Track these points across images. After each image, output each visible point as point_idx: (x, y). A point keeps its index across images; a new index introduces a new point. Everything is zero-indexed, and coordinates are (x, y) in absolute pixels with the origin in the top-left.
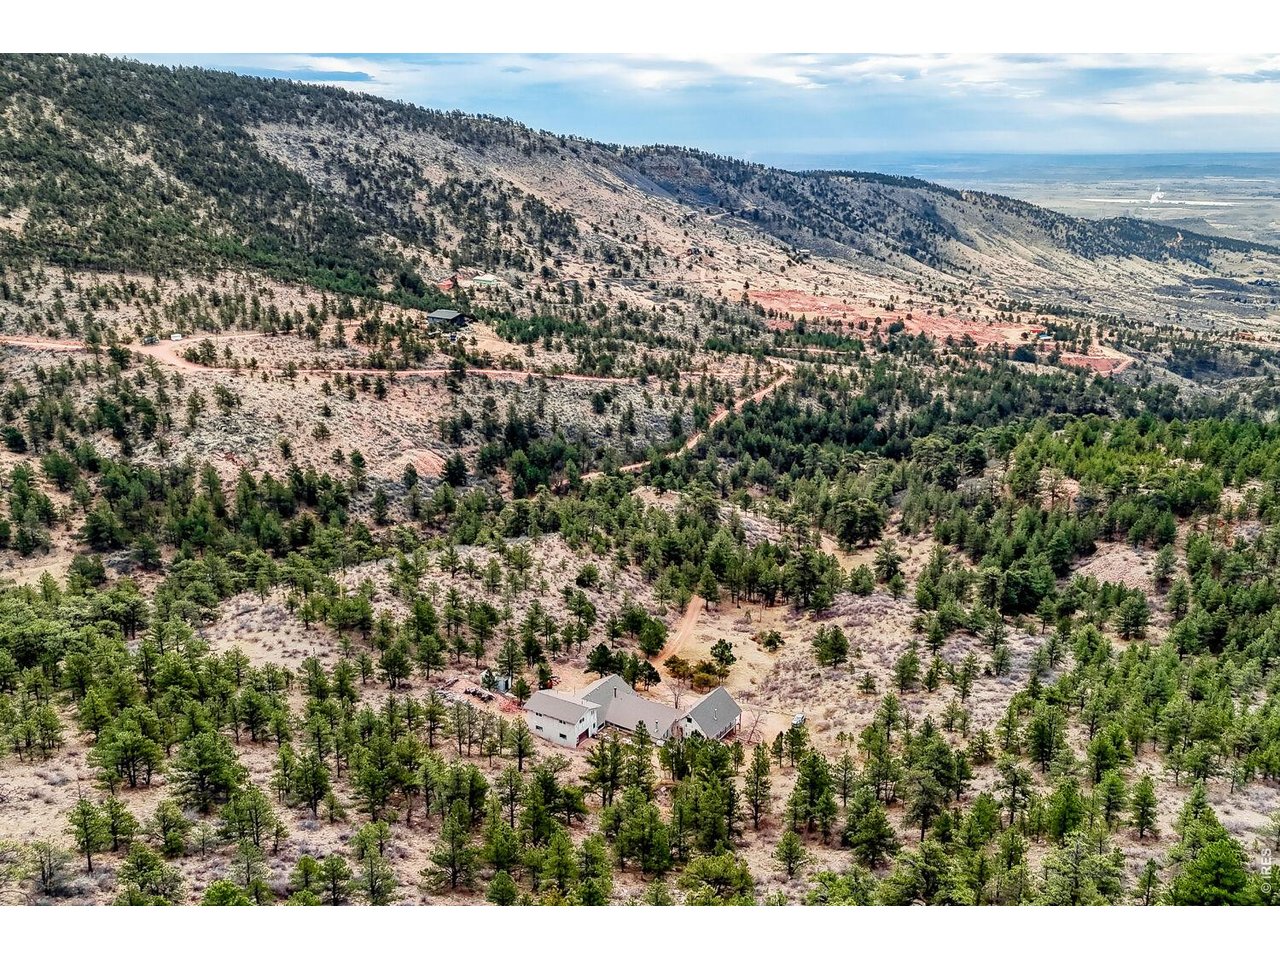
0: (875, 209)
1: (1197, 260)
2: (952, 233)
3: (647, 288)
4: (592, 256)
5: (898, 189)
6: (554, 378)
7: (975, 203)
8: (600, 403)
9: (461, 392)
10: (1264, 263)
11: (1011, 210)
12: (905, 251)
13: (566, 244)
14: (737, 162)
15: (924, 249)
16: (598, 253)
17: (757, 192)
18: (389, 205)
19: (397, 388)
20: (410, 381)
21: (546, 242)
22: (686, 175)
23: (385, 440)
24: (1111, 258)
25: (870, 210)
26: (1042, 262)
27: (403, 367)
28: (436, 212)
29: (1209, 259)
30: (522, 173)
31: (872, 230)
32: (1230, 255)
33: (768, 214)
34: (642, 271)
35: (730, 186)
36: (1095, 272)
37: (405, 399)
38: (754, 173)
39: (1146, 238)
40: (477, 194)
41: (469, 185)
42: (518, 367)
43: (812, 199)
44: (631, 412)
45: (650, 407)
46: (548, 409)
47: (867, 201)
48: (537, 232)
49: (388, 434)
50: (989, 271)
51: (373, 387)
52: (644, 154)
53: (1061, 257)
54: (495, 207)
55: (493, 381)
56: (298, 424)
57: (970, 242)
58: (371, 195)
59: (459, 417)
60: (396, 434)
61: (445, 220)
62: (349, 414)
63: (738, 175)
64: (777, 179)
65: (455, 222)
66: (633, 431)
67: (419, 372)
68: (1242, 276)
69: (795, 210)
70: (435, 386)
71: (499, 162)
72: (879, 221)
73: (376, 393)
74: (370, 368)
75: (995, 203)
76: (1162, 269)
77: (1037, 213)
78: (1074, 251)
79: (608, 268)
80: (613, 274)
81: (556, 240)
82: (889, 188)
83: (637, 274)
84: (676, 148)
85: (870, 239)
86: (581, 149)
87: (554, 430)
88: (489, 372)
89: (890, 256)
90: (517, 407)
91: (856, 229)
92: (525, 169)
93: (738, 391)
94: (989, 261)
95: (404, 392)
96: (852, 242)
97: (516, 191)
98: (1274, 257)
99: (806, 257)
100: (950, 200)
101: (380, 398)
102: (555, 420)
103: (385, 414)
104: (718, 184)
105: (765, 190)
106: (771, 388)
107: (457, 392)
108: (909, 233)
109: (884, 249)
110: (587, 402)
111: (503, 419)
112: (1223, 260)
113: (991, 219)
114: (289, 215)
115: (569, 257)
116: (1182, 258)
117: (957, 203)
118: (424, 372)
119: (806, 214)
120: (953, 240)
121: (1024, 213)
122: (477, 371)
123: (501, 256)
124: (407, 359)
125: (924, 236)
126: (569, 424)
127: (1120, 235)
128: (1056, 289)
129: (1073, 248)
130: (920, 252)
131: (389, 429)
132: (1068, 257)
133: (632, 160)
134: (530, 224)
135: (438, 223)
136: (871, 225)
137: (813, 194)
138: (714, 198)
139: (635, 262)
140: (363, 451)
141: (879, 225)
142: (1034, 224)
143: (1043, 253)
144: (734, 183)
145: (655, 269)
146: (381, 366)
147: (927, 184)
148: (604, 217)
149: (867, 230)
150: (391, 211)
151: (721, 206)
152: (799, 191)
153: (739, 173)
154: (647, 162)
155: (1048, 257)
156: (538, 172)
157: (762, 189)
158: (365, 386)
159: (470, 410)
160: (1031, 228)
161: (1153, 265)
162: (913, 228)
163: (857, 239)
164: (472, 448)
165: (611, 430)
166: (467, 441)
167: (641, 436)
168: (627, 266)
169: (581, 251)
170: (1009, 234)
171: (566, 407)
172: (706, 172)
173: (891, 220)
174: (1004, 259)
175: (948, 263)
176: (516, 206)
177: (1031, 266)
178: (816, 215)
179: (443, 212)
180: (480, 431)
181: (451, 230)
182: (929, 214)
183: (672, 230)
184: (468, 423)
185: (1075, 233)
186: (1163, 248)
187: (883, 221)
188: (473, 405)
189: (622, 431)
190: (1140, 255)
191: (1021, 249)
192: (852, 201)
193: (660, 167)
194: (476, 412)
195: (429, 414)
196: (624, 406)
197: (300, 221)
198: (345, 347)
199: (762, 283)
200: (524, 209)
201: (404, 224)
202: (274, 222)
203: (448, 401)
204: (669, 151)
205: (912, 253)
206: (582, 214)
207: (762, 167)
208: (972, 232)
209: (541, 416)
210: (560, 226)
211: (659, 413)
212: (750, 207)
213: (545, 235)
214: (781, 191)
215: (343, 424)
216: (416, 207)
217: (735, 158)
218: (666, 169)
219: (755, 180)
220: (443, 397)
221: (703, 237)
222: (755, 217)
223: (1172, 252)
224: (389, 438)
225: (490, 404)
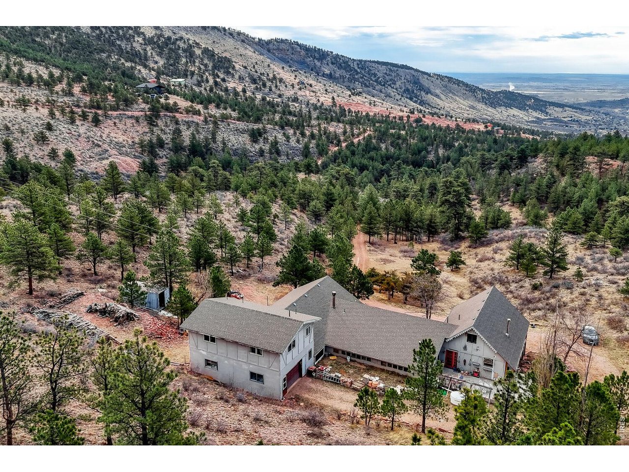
0: (390, 78)
1: (541, 111)
2: (428, 92)
3: (277, 97)
4: (243, 79)
5: (400, 69)
6: (223, 121)
7: (437, 79)
8: (255, 136)
9: (157, 125)
10: (572, 113)
11: (454, 83)
12: (407, 98)
13: (228, 73)
14: (319, 49)
15: (416, 98)
16: (247, 79)
17: (330, 64)
18: (118, 42)
19: (109, 121)
20: (120, 117)
21: (216, 71)
22: (293, 54)
23: (97, 150)
24: (503, 108)
25: (387, 78)
26: (472, 107)
27: (114, 109)
28: (148, 49)
29: (547, 110)
30: (201, 38)
31: (389, 87)
32: (556, 109)
33: (337, 75)
34: (274, 89)
35: (316, 61)
36: (497, 113)
37: (115, 128)
38: (328, 55)
39: (517, 100)
40: (174, 43)
41: (169, 38)
42: (198, 113)
43: (359, 70)
44: (276, 143)
45: (288, 141)
46: (219, 138)
47: (386, 74)
48: (210, 65)
49: (99, 146)
50: (449, 110)
51: (90, 119)
52: (269, 42)
53: (480, 106)
54: (185, 51)
55: (180, 120)
56: (23, 132)
57: (437, 96)
58: (107, 36)
59: (154, 140)
60: (106, 146)
61: (154, 53)
62: (69, 131)
63: (320, 56)
64: (340, 59)
65: (160, 54)
66: (278, 153)
67: (127, 113)
68: (564, 118)
69: (350, 75)
70: (138, 121)
71: (188, 31)
72: (393, 83)
73: (93, 122)
74: (90, 109)
75: (446, 79)
76: (526, 114)
77: (467, 85)
78: (486, 104)
79: (253, 86)
80: (257, 88)
81: (222, 71)
82: (396, 69)
83: (271, 90)
84: (286, 40)
85: (390, 90)
86: (235, 35)
87: (223, 150)
88: (177, 115)
89: (401, 99)
90: (197, 136)
91: (382, 85)
92: (203, 36)
93: (342, 138)
94: (447, 105)
95: (115, 123)
96: (381, 92)
97: (197, 44)
98: (575, 110)
99: (361, 93)
100: (426, 76)
101: (96, 126)
102: (224, 144)
103: (99, 135)
104: (309, 59)
105: (334, 64)
106: (361, 138)
107: (153, 125)
108: (408, 90)
109: (397, 95)
110: (246, 135)
111: (187, 142)
112: (553, 111)
113: (446, 86)
114: (48, 37)
115: (230, 80)
116: (535, 110)
117: (429, 78)
118: (130, 113)
119: (356, 77)
120: (429, 95)
121: (461, 85)
122: (168, 114)
123: (189, 73)
124: (118, 105)
125: (415, 91)
126: (234, 148)
127: (505, 98)
128: (482, 119)
129: (485, 102)
130: (415, 99)
131: (100, 143)
132: (484, 106)
133: (263, 44)
134: (206, 61)
135: (149, 54)
136: (389, 85)
137: (359, 68)
138: (308, 67)
139: (268, 84)
140: (76, 153)
141: (392, 86)
142: (466, 90)
143: (472, 104)
144: (318, 60)
145: (281, 88)
146: (99, 108)
147: (413, 69)
148: (250, 63)
149: (387, 88)
150: (119, 46)
151: (312, 70)
152: (352, 65)
153: (321, 55)
154: (271, 46)
155: (475, 106)
156: (210, 38)
157: (333, 63)
158: (84, 117)
159: (164, 137)
160: (465, 92)
161: (522, 112)
162: (410, 88)
163: (383, 90)
164: (165, 160)
165: (263, 151)
166: (161, 155)
167: (284, 158)
168: (264, 85)
169: (237, 76)
170: (455, 95)
171: (232, 137)
172: (303, 53)
173: (398, 83)
174: (454, 105)
175: (429, 105)
176: (198, 52)
177: (468, 109)
178: (362, 78)
179: (153, 49)
180: (170, 149)
181: (157, 58)
182: (416, 82)
183: (287, 74)
184: (161, 144)
185: (485, 95)
186: (526, 104)
187: (395, 84)
188: (165, 133)
189: (271, 153)
190: (516, 107)
191: (462, 101)
192: (378, 73)
193: (278, 49)
194: (167, 138)
195: (133, 138)
196: (271, 139)
197: (56, 40)
198: (73, 96)
199: (340, 101)
200: (202, 53)
201: (127, 52)
202: (38, 39)
203: (147, 130)
204: (282, 41)
205: (411, 99)
206: (237, 61)
207: (332, 52)
208: (438, 91)
209: (215, 142)
210: (224, 63)
211: (294, 145)
212: (327, 72)
213: (214, 67)
214: (343, 65)
215: (62, 136)
216: (135, 45)
217: (318, 47)
218: (282, 50)
219: (329, 59)
220: (144, 128)
221: (305, 79)
222: (330, 77)
223: (530, 106)
224: (99, 149)
225: (178, 132)
